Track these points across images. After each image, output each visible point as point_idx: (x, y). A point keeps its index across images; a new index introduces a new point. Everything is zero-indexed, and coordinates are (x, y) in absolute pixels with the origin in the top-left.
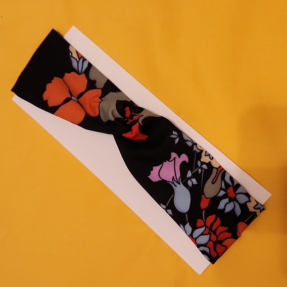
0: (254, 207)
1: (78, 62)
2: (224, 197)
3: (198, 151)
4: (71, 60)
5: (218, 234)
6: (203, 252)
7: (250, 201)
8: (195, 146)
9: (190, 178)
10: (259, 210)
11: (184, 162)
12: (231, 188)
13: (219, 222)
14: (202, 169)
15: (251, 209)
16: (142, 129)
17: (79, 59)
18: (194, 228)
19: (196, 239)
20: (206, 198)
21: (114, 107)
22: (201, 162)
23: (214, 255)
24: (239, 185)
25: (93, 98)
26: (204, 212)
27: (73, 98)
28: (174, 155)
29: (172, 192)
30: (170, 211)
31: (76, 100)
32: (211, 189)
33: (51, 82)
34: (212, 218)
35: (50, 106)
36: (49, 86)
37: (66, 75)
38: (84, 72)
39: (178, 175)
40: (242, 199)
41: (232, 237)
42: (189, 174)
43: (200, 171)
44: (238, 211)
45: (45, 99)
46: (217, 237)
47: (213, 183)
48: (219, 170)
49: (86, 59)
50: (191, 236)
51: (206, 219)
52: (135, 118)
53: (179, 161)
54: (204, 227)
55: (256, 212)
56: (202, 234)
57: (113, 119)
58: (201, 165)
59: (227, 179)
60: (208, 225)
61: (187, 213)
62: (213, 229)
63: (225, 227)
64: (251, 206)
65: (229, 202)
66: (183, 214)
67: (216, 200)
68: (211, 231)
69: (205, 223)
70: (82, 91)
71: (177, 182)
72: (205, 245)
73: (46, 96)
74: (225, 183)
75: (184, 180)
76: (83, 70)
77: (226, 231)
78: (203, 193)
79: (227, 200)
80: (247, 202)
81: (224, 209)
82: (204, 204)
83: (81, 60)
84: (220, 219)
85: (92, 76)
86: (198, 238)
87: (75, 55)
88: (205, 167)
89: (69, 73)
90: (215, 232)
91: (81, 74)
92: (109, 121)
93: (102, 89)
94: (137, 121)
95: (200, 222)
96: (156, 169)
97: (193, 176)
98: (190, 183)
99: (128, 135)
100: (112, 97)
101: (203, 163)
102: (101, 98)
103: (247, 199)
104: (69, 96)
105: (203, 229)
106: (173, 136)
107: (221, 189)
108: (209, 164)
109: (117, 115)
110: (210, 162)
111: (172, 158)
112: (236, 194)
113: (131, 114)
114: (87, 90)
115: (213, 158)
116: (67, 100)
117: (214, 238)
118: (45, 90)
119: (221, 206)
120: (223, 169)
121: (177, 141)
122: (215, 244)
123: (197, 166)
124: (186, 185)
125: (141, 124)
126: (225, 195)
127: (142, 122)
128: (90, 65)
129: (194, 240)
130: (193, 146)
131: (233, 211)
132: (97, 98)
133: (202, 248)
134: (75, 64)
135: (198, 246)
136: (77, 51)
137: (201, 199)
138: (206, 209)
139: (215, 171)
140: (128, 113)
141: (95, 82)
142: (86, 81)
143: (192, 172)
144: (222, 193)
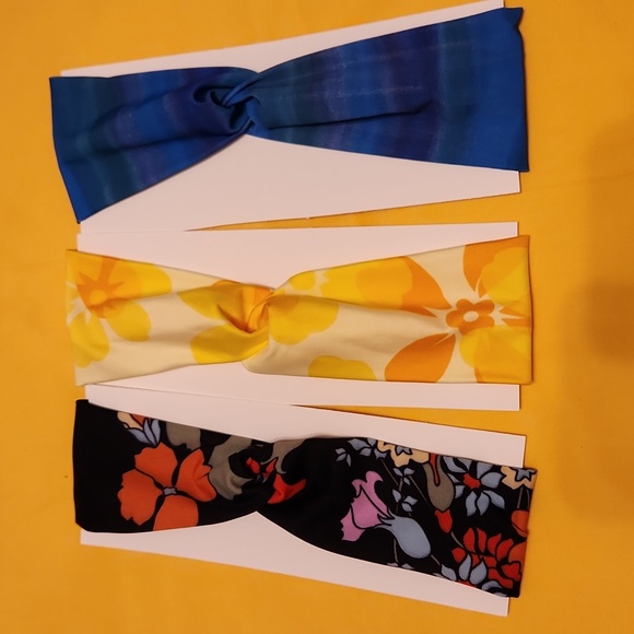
0: (516, 480)
1: (143, 432)
2: (466, 492)
3: (384, 455)
4: (131, 434)
5: (493, 552)
6: (492, 590)
7: (504, 476)
8: (376, 451)
9: (402, 501)
10: (525, 479)
11: (377, 484)
12: (467, 476)
13: (482, 535)
14: (407, 476)
15: (514, 485)
16: (289, 479)
17: (143, 426)
18: (456, 567)
19: (468, 579)
20: (443, 512)
21: (230, 474)
22: (399, 468)
23: (509, 584)
24: (474, 463)
25: (195, 470)
26: (453, 535)
27: (167, 491)
28: (357, 483)
29: (390, 537)
30: (406, 565)
31: (173, 491)
32: (441, 496)
33: (122, 487)
34: (469, 536)
35: (140, 524)
36: (122, 495)
37: (138, 457)
38: (161, 440)
39: (383, 507)
40: (492, 480)
41: (516, 543)
42: (397, 496)
43: (407, 481)
44: (499, 501)
45: (128, 518)
46: (495, 557)
47: (437, 485)
48: (433, 461)
49: (152, 420)
50: (459, 579)
51: (462, 543)
52: (269, 469)
53: (370, 486)
54: (469, 557)
55: (523, 485)
56: (472, 568)
57: (239, 491)
58: (403, 472)
59: (452, 466)
60: (471, 548)
61: (431, 553)
62: (483, 551)
63: (496, 534)
64: (510, 482)
65: (478, 496)
66: (428, 558)
67: (458, 505)
68: (481, 554)
69: (465, 549)
70: (174, 468)
71: (388, 518)
72: (487, 580)
73: (126, 512)
74: (454, 474)
75: (396, 509)
76: (158, 439)
77: (502, 540)
78: (435, 509)
79: (473, 496)
80: (501, 479)
81: (478, 510)
82: (446, 523)
83: (146, 425)
84: (482, 529)
85: (175, 440)
86: (469, 577)
87: (133, 424)
88: (408, 471)
89: (139, 452)
90: (487, 553)
91: (158, 445)
92: (236, 497)
93: (201, 448)
94: (275, 472)
95: (457, 553)
96: (346, 521)
97: (404, 494)
98: (406, 507)
99: (275, 499)
100: (221, 454)
101: (402, 469)
102: (206, 463)
103: (498, 476)
104: (159, 492)
105: (469, 559)
106: (341, 458)
107: (455, 485)
108: (412, 464)
109: (241, 481)
110: (411, 460)
111: (358, 489)
112: (480, 480)
113: (261, 466)
114: (180, 462)
115: (410, 450)
116: (160, 501)
117: (492, 562)
118: (120, 504)
119: (471, 509)
120: (437, 455)
121: (349, 460)
122: (499, 568)
123: (398, 478)
124: (403, 514)
125: (283, 473)
126: (464, 489)
127: (283, 469)
128: (163, 424)
129: (468, 582)
130: (373, 453)
131: (491, 505)
132: (201, 466)
133: (486, 586)
134: (140, 436)
135: (479, 586)
136: (131, 415)
137: (436, 518)
138: (452, 529)
139: (427, 469)
140: (255, 467)
141: (184, 445)
142: (171, 451)
143: (397, 490)
144: (460, 489)
